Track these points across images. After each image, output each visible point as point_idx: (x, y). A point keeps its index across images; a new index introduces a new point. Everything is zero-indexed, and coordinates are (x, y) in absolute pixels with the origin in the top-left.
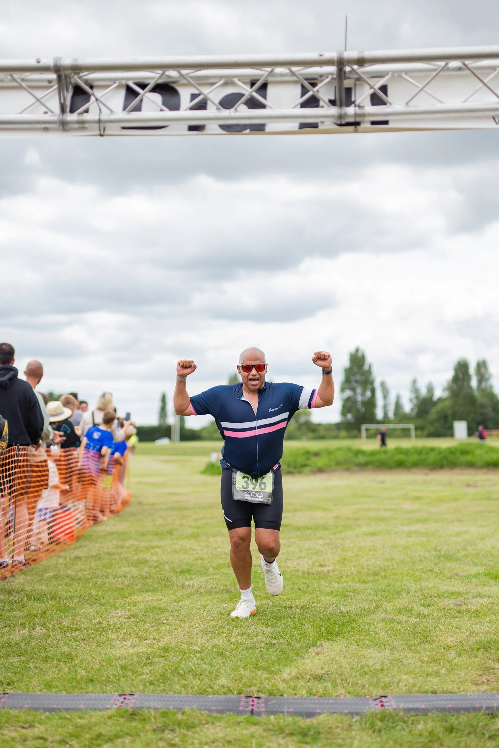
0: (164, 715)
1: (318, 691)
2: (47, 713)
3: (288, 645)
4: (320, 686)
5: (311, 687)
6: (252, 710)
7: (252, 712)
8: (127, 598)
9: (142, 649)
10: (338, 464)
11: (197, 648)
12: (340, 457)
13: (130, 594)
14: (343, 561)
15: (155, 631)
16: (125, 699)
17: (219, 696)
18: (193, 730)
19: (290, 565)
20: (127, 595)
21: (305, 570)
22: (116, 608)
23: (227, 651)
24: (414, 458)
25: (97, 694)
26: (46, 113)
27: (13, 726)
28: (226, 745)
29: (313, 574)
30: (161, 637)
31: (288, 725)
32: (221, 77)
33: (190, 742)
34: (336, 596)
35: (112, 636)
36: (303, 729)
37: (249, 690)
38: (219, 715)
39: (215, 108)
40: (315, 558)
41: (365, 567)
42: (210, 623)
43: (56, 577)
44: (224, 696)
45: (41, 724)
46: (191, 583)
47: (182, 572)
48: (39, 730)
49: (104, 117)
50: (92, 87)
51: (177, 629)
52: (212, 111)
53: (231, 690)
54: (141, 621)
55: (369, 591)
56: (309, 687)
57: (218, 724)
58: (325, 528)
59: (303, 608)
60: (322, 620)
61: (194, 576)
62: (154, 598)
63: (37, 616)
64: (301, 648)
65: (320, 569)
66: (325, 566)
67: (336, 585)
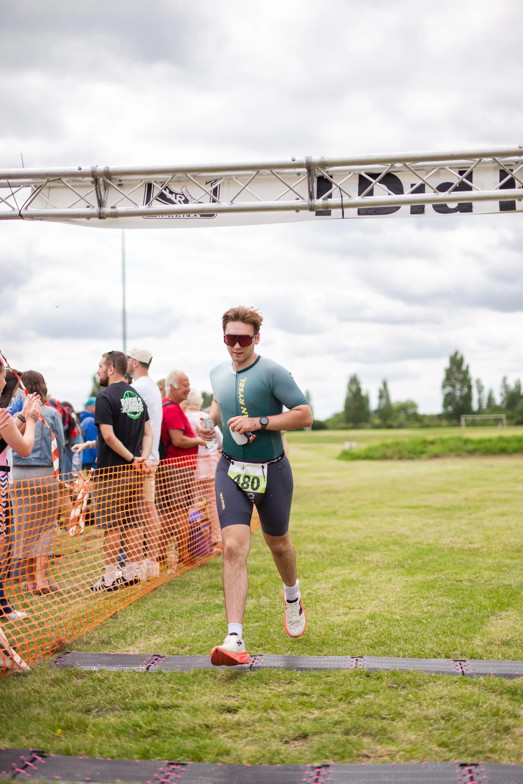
0: (394, 674)
1: (510, 654)
2: (299, 672)
3: (472, 614)
4: (510, 650)
5: (504, 652)
6: (463, 671)
7: (463, 673)
8: (323, 572)
9: (352, 616)
10: (451, 450)
11: (398, 617)
12: (452, 445)
13: (325, 569)
14: (488, 539)
15: (358, 600)
16: (357, 660)
17: (432, 660)
18: (421, 688)
19: (444, 543)
20: (322, 570)
21: (459, 546)
22: (318, 581)
23: (423, 619)
24: (515, 445)
25: (333, 657)
26: (298, 199)
27: (276, 682)
28: (453, 700)
29: (466, 550)
30: (364, 606)
31: (497, 685)
32: (436, 166)
33: (422, 699)
34: (495, 570)
35: (324, 604)
36: (511, 688)
37: (454, 653)
38: (438, 675)
39: (433, 191)
40: (463, 536)
41: (507, 544)
42: (402, 595)
43: (258, 553)
44: (435, 659)
45: (298, 680)
46: (370, 558)
47: (357, 548)
48: (299, 686)
49: (344, 202)
50: (331, 177)
51: (374, 600)
52: (429, 194)
53: (439, 654)
54: (343, 592)
55: (520, 566)
56: (502, 651)
57: (439, 683)
58: (459, 508)
59: (470, 581)
60: (491, 592)
61: (370, 552)
62: (346, 572)
63: (257, 587)
64: (483, 617)
65: (470, 546)
66: (474, 544)
67: (490, 561)
